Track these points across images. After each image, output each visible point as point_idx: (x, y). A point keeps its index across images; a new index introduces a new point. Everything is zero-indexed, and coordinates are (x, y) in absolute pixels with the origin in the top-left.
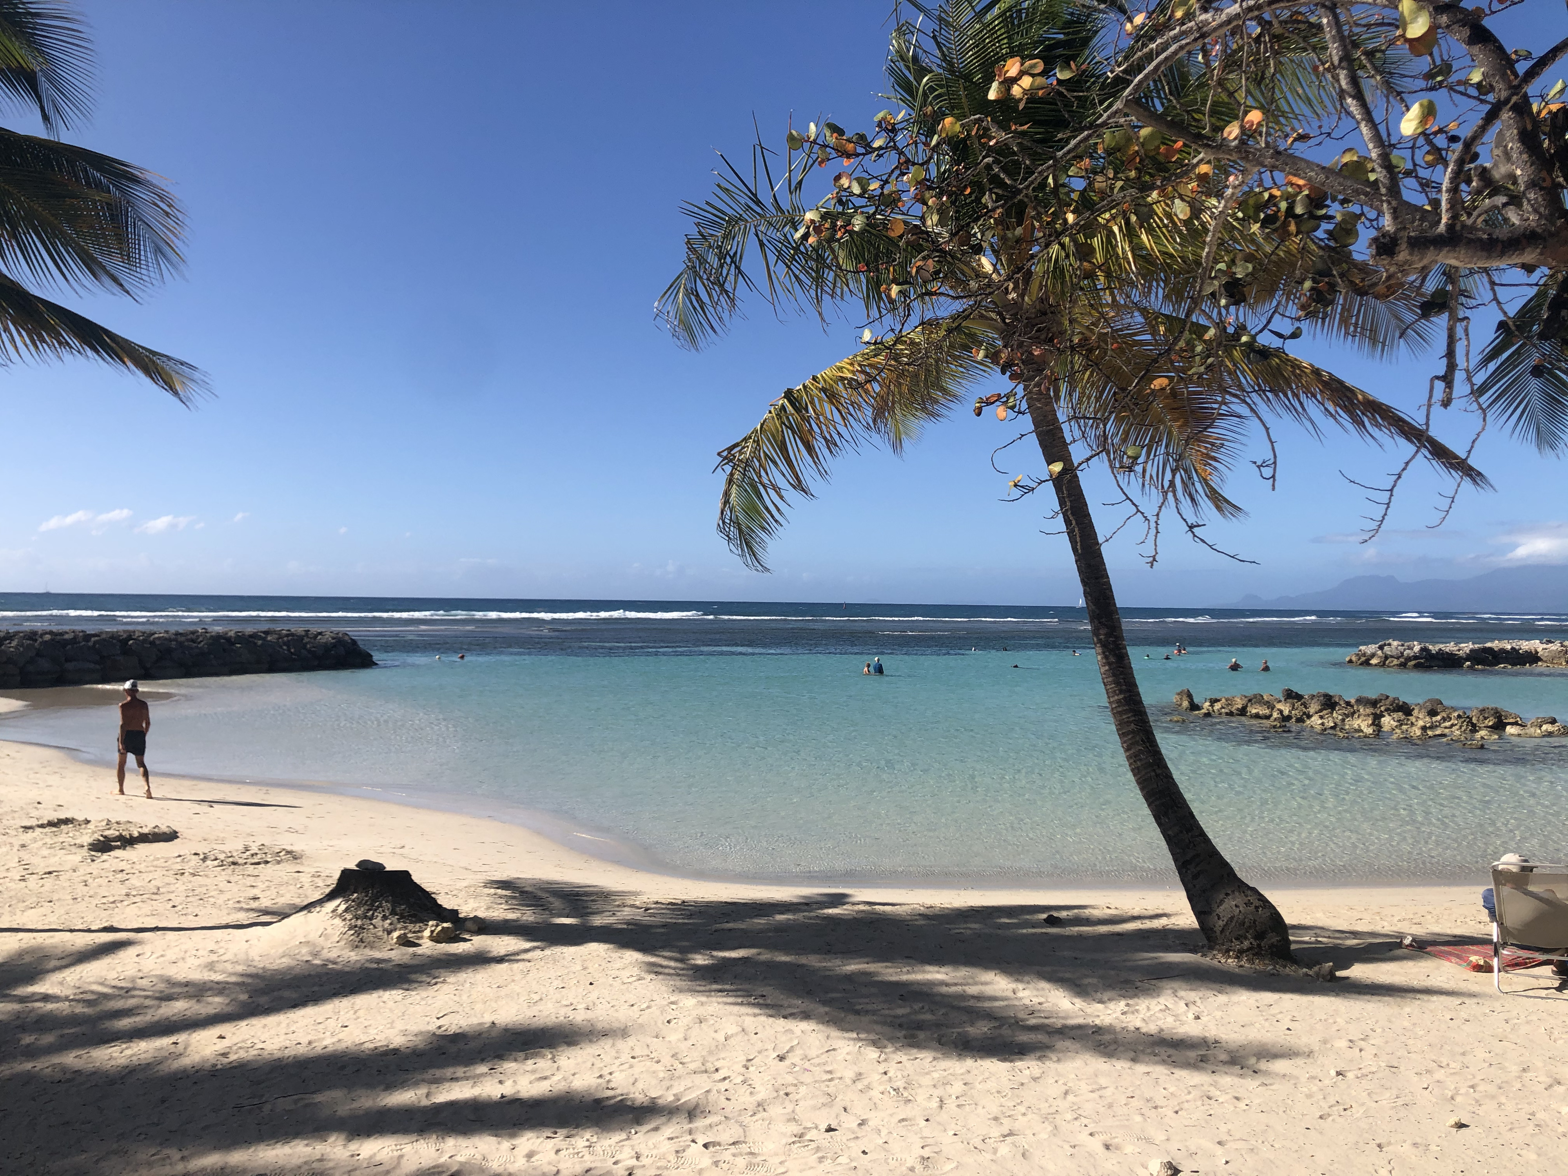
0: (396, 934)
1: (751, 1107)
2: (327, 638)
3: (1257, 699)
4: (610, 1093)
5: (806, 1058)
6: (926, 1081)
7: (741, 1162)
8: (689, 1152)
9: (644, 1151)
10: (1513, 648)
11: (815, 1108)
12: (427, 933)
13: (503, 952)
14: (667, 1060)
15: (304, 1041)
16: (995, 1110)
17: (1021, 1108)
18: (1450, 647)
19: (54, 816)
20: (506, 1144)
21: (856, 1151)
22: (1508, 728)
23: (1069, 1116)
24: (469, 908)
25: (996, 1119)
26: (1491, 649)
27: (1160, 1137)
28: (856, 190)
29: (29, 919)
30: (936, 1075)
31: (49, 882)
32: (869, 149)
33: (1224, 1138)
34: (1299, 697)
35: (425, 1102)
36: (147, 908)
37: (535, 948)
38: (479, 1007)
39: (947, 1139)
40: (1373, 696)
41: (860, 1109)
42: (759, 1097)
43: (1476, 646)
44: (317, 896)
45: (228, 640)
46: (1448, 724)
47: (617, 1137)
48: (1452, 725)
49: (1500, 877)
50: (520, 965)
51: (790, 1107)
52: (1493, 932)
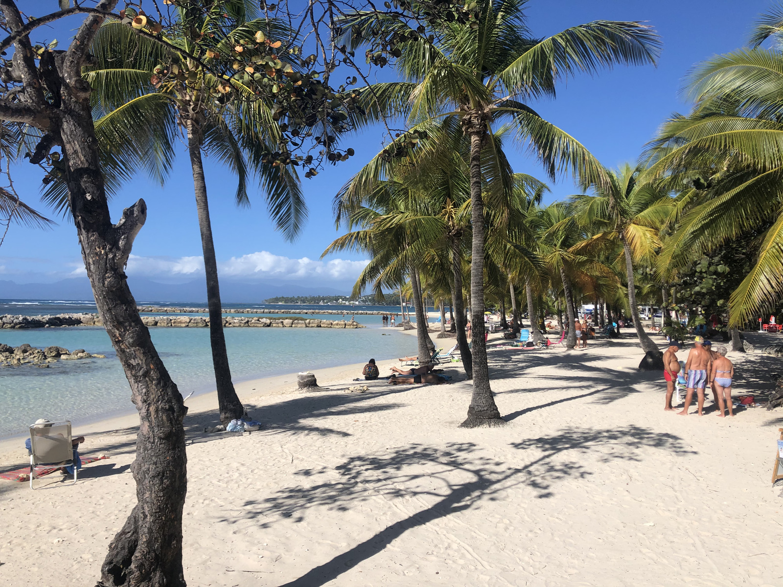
10: (69, 317)
18: (38, 317)
22: (62, 356)
26: (59, 318)
43: (52, 317)
46: (32, 356)
48: (34, 357)
49: (34, 431)
52: (31, 460)
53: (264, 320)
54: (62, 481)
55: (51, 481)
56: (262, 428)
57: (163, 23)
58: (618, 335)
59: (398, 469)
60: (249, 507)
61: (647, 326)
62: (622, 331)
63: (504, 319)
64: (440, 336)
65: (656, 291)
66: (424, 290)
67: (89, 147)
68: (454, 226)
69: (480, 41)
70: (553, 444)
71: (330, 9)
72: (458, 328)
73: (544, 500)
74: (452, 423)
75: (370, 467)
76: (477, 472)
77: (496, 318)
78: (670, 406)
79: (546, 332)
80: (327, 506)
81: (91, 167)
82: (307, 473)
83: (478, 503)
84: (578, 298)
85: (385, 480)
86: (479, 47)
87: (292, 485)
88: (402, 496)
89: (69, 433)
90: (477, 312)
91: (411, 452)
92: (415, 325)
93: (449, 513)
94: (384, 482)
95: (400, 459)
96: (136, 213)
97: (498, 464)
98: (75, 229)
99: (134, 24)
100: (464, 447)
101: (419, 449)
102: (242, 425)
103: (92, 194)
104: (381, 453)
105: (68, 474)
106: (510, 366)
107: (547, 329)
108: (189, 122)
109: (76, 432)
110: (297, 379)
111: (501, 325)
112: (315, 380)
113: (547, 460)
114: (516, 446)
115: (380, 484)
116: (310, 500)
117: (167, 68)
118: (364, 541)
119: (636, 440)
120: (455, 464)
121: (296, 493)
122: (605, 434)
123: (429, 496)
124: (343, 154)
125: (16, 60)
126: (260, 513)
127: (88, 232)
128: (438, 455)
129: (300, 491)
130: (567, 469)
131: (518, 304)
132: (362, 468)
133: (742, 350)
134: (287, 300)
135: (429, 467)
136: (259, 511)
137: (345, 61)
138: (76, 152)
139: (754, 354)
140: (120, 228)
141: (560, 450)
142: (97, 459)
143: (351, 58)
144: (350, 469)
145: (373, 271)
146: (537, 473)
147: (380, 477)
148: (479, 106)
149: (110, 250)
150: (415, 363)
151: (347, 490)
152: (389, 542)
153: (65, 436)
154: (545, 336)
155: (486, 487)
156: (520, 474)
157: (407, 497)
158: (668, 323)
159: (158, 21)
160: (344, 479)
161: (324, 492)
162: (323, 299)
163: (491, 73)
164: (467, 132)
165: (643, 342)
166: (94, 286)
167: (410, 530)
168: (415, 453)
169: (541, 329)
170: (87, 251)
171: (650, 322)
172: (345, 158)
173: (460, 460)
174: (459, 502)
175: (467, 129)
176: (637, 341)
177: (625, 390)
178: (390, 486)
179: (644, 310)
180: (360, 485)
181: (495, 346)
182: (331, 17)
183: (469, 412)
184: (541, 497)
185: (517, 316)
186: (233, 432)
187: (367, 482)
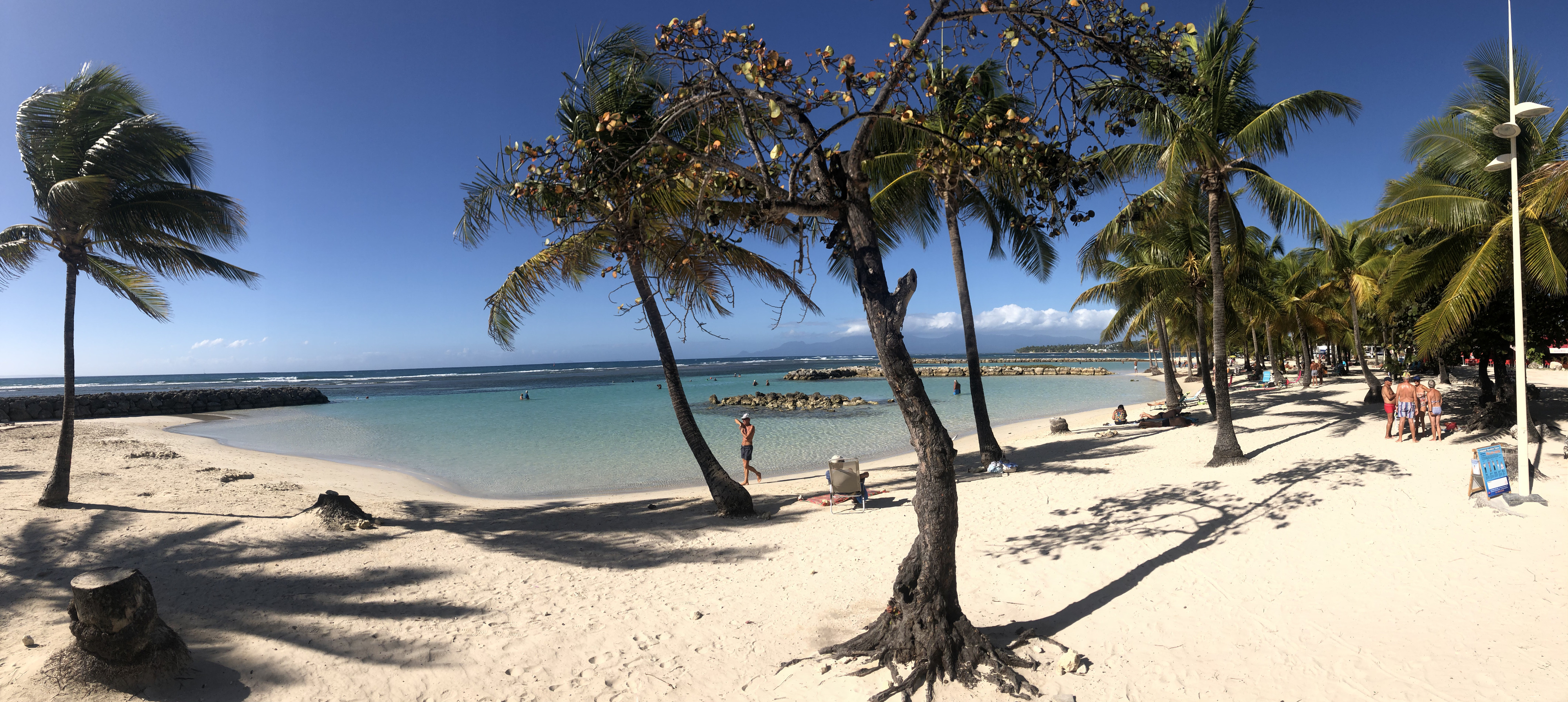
0: (344, 525)
1: (511, 606)
2: (307, 390)
3: (745, 397)
4: (445, 600)
5: (536, 581)
6: (592, 588)
7: (507, 632)
8: (482, 628)
9: (461, 628)
10: (848, 370)
11: (541, 605)
12: (358, 525)
13: (392, 534)
14: (471, 585)
15: (308, 570)
16: (624, 599)
17: (636, 597)
19: (208, 466)
20: (397, 623)
21: (560, 624)
22: (844, 402)
23: (657, 597)
24: (376, 514)
25: (624, 603)
27: (695, 601)
28: (539, 173)
29: (201, 509)
30: (597, 585)
31: (207, 494)
32: (544, 154)
33: (721, 597)
34: (763, 395)
35: (360, 602)
36: (244, 507)
37: (408, 533)
38: (382, 559)
39: (601, 614)
40: (793, 393)
41: (562, 603)
42: (515, 601)
44: (309, 506)
45: (269, 392)
47: (448, 621)
48: (823, 403)
49: (831, 465)
50: (401, 540)
51: (529, 605)
52: (830, 488)
53: (1016, 369)
54: (854, 509)
55: (846, 508)
56: (1019, 469)
57: (926, 113)
58: (1347, 373)
59: (1148, 509)
60: (1011, 544)
61: (1372, 363)
62: (1350, 368)
63: (1247, 362)
64: (1188, 381)
65: (1377, 332)
66: (1171, 337)
67: (869, 228)
68: (1196, 276)
69: (1215, 106)
70: (1287, 477)
71: (1072, 84)
72: (1204, 372)
73: (1281, 529)
74: (1198, 463)
75: (1121, 508)
76: (1221, 509)
77: (1241, 361)
78: (1390, 435)
79: (1285, 372)
80: (1081, 546)
81: (872, 246)
82: (1062, 513)
83: (1222, 539)
84: (1313, 340)
85: (1136, 520)
86: (1214, 112)
87: (1050, 524)
88: (1152, 535)
89: (858, 468)
90: (1220, 357)
91: (1161, 493)
92: (1162, 370)
93: (1195, 549)
94: (1135, 523)
95: (1150, 500)
96: (908, 282)
97: (1239, 499)
98: (861, 298)
99: (902, 119)
100: (1210, 485)
101: (1168, 490)
102: (1001, 467)
103: (874, 269)
104: (1132, 495)
105: (858, 504)
106: (1252, 406)
107: (1287, 369)
108: (945, 194)
109: (863, 468)
110: (1050, 424)
111: (1245, 368)
112: (1067, 425)
113: (1284, 492)
114: (1258, 481)
115: (1131, 524)
116: (1066, 539)
117: (930, 152)
118: (1117, 578)
119: (1361, 468)
120: (1202, 502)
121: (1051, 532)
122: (1335, 464)
123: (1178, 534)
124: (1085, 215)
125: (812, 165)
126: (1022, 549)
127: (871, 300)
128: (1186, 495)
129: (1055, 530)
130: (1300, 499)
131: (1260, 348)
132: (1114, 509)
133: (1448, 382)
134: (1037, 349)
135: (1178, 506)
136: (1020, 547)
137: (1085, 130)
138: (859, 234)
139: (1457, 385)
140: (896, 295)
141: (1295, 482)
142: (879, 493)
143: (1091, 128)
144: (1102, 511)
145: (1121, 321)
146: (1275, 505)
147: (1132, 518)
148: (1215, 166)
149: (889, 314)
150: (1164, 407)
151: (1100, 530)
152: (1141, 579)
153: (855, 471)
154: (1285, 376)
155: (1230, 523)
156: (1260, 508)
157: (1157, 536)
158: (1389, 360)
159: (921, 111)
160: (1097, 520)
161: (1078, 532)
162: (1072, 347)
163: (1226, 136)
164: (1204, 190)
165: (1368, 378)
166: (877, 346)
167: (1161, 567)
168: (1165, 494)
169: (1280, 369)
170: (871, 317)
171: (1374, 360)
172: (1087, 219)
173: (1206, 498)
174: (1204, 539)
175: (1204, 188)
176: (1363, 377)
177: (1352, 422)
178: (1141, 525)
179: (1369, 350)
180: (1111, 525)
181: (1240, 387)
182: (1073, 91)
183: (1214, 452)
184: (1278, 527)
185: (1260, 358)
186: (994, 473)
187: (1119, 522)
